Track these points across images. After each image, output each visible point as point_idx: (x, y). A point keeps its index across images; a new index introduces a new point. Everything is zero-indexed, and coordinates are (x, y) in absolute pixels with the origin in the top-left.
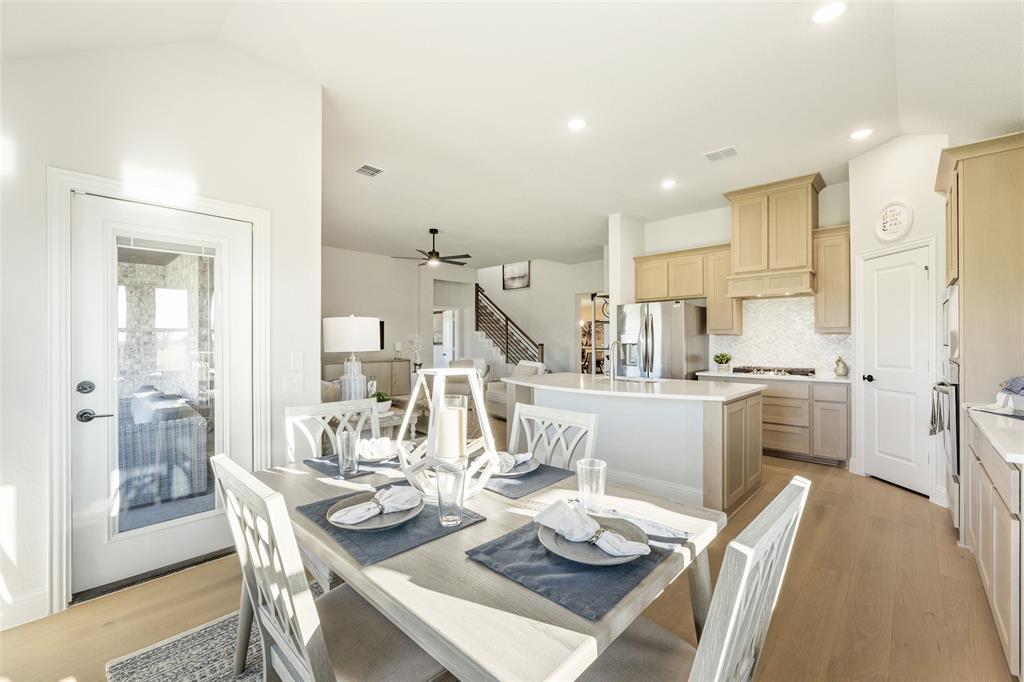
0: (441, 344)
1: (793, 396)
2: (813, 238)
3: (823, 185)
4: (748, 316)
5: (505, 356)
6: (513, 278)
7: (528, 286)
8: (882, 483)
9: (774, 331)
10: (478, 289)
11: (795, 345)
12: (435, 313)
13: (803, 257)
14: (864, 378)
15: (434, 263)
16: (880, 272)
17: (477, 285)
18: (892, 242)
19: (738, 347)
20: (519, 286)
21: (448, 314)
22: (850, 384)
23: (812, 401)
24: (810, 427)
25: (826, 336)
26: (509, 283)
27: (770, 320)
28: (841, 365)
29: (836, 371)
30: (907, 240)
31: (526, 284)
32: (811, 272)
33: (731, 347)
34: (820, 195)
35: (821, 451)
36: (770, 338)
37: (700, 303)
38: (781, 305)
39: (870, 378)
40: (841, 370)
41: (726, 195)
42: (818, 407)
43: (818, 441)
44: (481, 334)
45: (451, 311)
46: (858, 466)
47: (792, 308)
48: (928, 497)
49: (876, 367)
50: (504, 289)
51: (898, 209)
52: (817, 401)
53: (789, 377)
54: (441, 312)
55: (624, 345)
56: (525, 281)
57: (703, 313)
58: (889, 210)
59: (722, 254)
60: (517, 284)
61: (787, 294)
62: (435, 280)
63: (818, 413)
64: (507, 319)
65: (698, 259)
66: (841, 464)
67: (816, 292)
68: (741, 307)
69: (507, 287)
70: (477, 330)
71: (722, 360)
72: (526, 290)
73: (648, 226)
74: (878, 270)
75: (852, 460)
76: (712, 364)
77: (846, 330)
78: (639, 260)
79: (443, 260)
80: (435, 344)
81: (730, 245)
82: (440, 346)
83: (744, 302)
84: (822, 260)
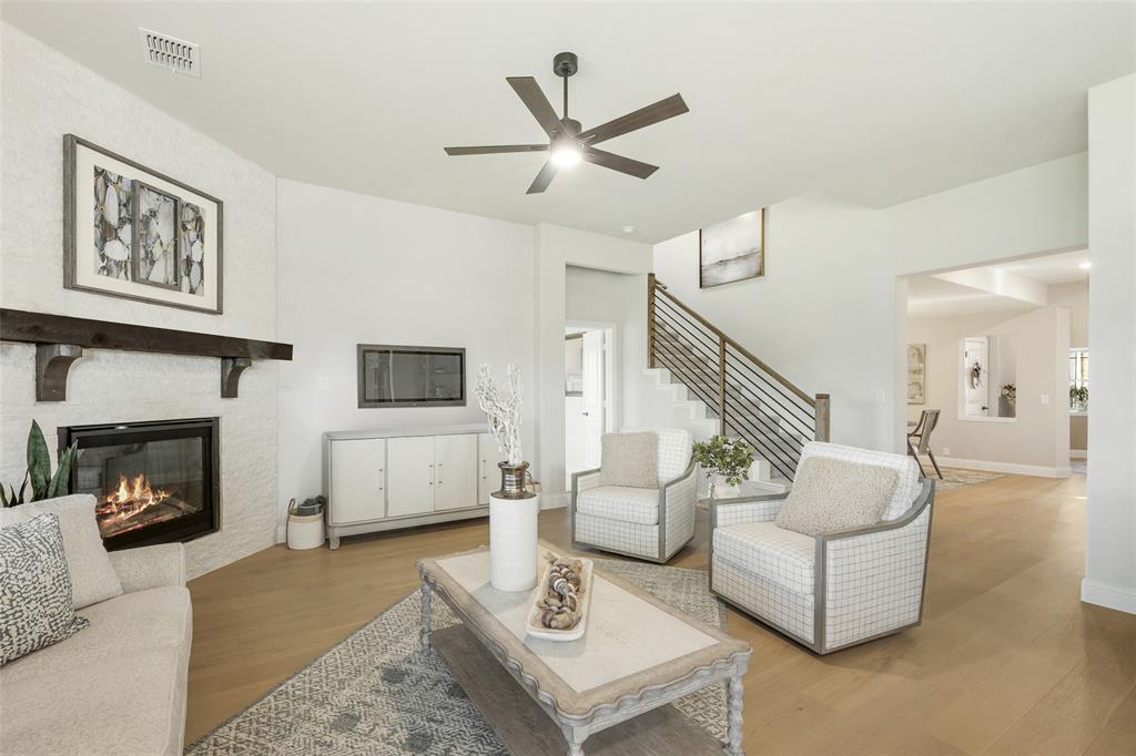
0: (581, 393)
7: (760, 273)
10: (653, 284)
12: (567, 338)
17: (651, 275)
20: (738, 275)
21: (592, 337)
26: (713, 274)
31: (755, 269)
44: (660, 374)
45: (599, 332)
50: (701, 286)
54: (579, 336)
56: (753, 265)
60: (733, 272)
62: (567, 265)
64: (724, 339)
69: (707, 281)
70: (652, 366)
72: (757, 283)
80: (567, 394)
82: (578, 398)
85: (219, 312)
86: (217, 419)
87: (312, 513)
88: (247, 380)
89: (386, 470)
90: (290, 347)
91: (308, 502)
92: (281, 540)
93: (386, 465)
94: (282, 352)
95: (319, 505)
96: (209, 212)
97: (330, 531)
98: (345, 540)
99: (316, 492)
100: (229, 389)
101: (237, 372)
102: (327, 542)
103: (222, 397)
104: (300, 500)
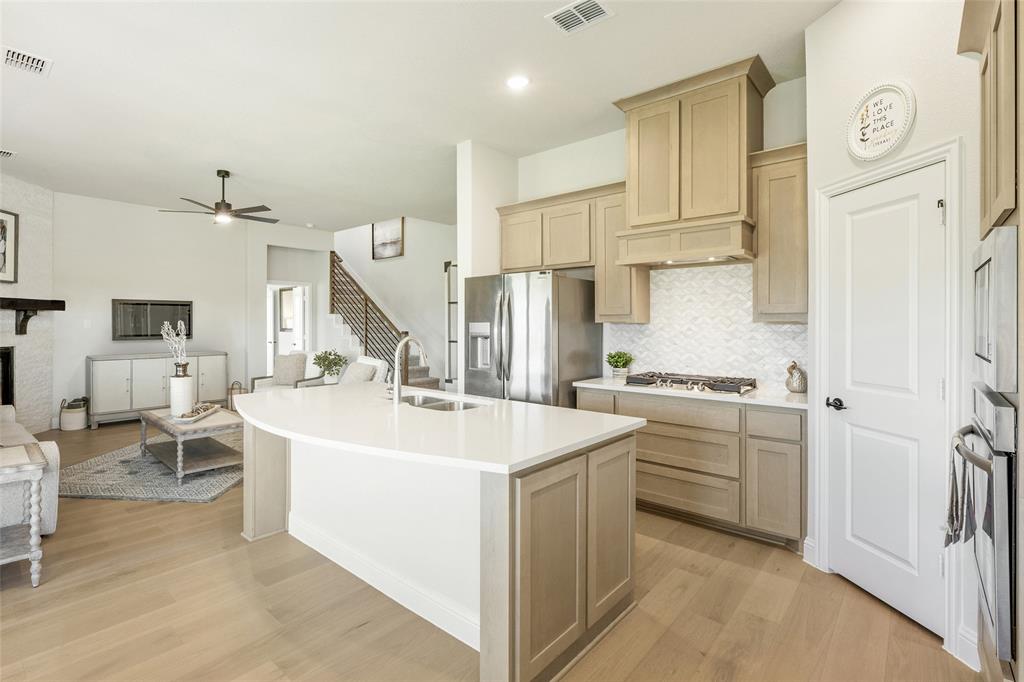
1: (714, 426)
2: (750, 168)
3: (770, 84)
4: (657, 296)
5: (363, 348)
6: (384, 244)
7: (401, 254)
8: (857, 593)
9: (696, 318)
10: (335, 260)
11: (727, 341)
13: (732, 199)
14: (828, 404)
15: (224, 219)
16: (855, 217)
17: (332, 253)
18: (877, 160)
19: (643, 342)
20: (391, 254)
21: (298, 291)
22: (806, 411)
23: (743, 436)
24: (740, 480)
25: (773, 326)
26: (379, 251)
27: (690, 300)
28: (796, 375)
29: (787, 385)
30: (905, 153)
31: (399, 251)
32: (744, 222)
33: (633, 341)
34: (765, 99)
35: (756, 520)
36: (689, 329)
37: (584, 275)
38: (706, 278)
39: (838, 405)
40: (796, 383)
41: (619, 104)
42: (753, 445)
43: (753, 505)
44: (337, 318)
45: (302, 288)
46: (818, 553)
47: (723, 282)
48: (940, 640)
49: (848, 385)
50: (374, 258)
51: (887, 98)
52: (751, 436)
53: (709, 395)
54: (291, 289)
55: (475, 338)
56: (398, 248)
57: (589, 289)
58: (871, 103)
59: (613, 199)
60: (389, 251)
61: (712, 259)
62: (268, 246)
63: (753, 458)
64: (367, 298)
65: (583, 206)
66: (791, 545)
67: (755, 256)
68: (647, 278)
69: (377, 256)
70: (332, 312)
71: (621, 361)
72: (399, 260)
73: (521, 160)
74: (852, 214)
75: (807, 541)
76: (607, 368)
77: (800, 319)
78: (505, 211)
79: (239, 214)
81: (625, 182)
83: (652, 272)
84: (764, 203)
85: (16, 281)
86: (12, 347)
87: (78, 407)
88: (33, 323)
89: (132, 380)
90: (63, 302)
91: (75, 401)
92: (55, 426)
93: (132, 376)
94: (59, 305)
95: (85, 402)
96: (10, 221)
97: (92, 418)
98: (101, 425)
99: (82, 394)
100: (21, 329)
101: (27, 318)
102: (89, 427)
103: (17, 334)
104: (70, 400)
